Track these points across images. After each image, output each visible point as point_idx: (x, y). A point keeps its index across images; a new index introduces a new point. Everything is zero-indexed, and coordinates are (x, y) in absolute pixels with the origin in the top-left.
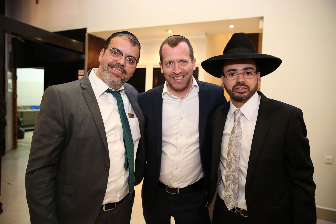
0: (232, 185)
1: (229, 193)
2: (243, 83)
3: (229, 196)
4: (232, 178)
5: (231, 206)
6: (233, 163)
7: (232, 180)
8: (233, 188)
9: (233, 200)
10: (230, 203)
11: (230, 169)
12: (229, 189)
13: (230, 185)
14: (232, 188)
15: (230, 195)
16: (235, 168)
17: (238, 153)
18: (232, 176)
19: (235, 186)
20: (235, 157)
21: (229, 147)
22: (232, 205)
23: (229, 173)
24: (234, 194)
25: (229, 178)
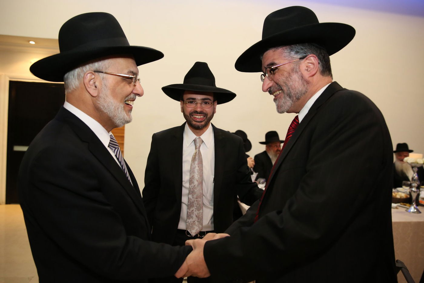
1: (192, 219)
2: (201, 112)
3: (192, 223)
5: (196, 231)
7: (196, 206)
8: (197, 213)
9: (198, 225)
10: (194, 229)
11: (194, 196)
12: (192, 215)
13: (194, 211)
14: (196, 214)
15: (194, 221)
16: (199, 194)
18: (196, 202)
19: (199, 212)
23: (193, 200)
24: (198, 219)
25: (193, 205)
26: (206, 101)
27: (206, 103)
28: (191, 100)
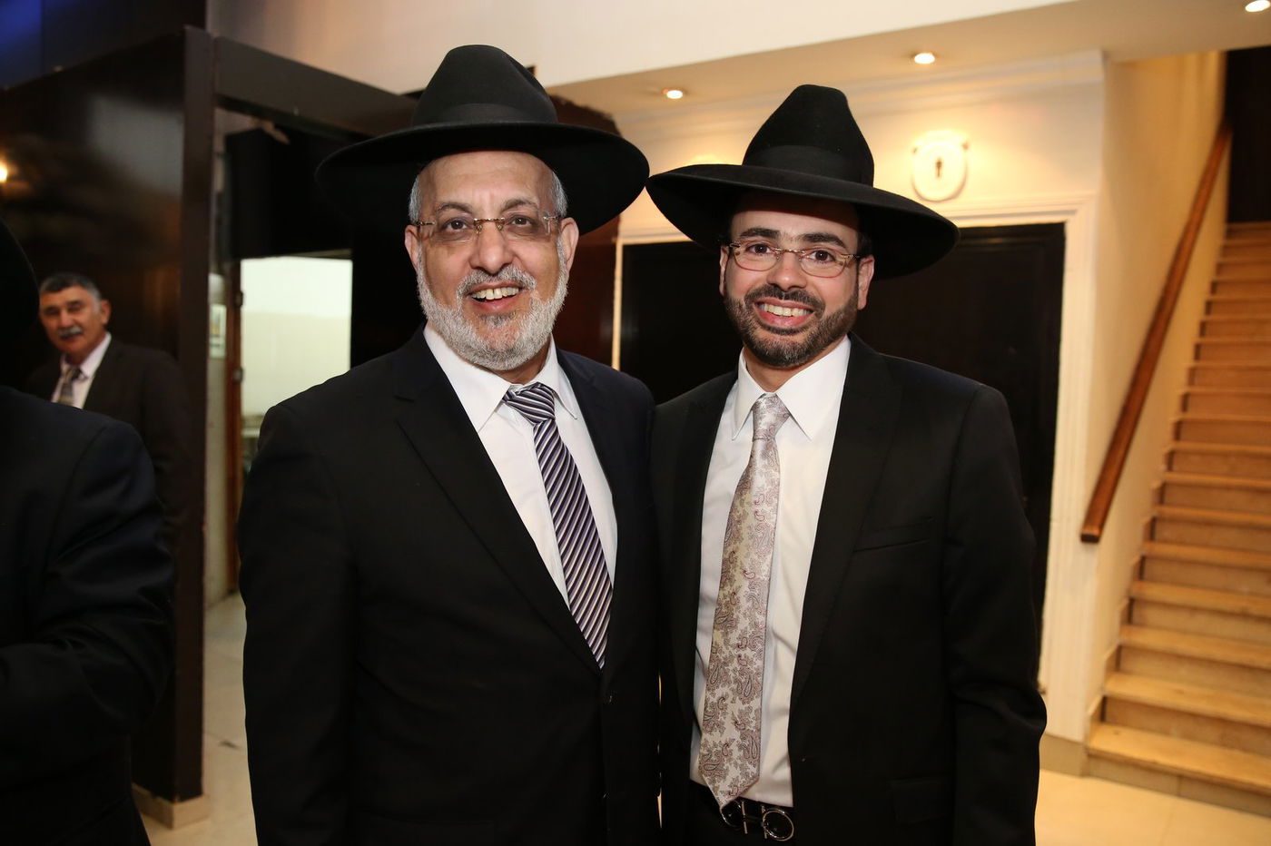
0: (733, 701)
1: (722, 733)
2: (795, 290)
3: (719, 749)
4: (734, 670)
5: (730, 786)
6: (742, 610)
7: (736, 681)
8: (740, 711)
9: (739, 762)
10: (725, 778)
11: (730, 636)
12: (721, 718)
13: (728, 701)
14: (736, 714)
15: (727, 745)
16: (750, 631)
17: (765, 567)
18: (735, 664)
19: (747, 705)
20: (752, 587)
21: (726, 544)
22: (733, 785)
23: (726, 652)
24: (743, 738)
25: (726, 673)
26: (824, 246)
27: (822, 256)
28: (760, 239)
